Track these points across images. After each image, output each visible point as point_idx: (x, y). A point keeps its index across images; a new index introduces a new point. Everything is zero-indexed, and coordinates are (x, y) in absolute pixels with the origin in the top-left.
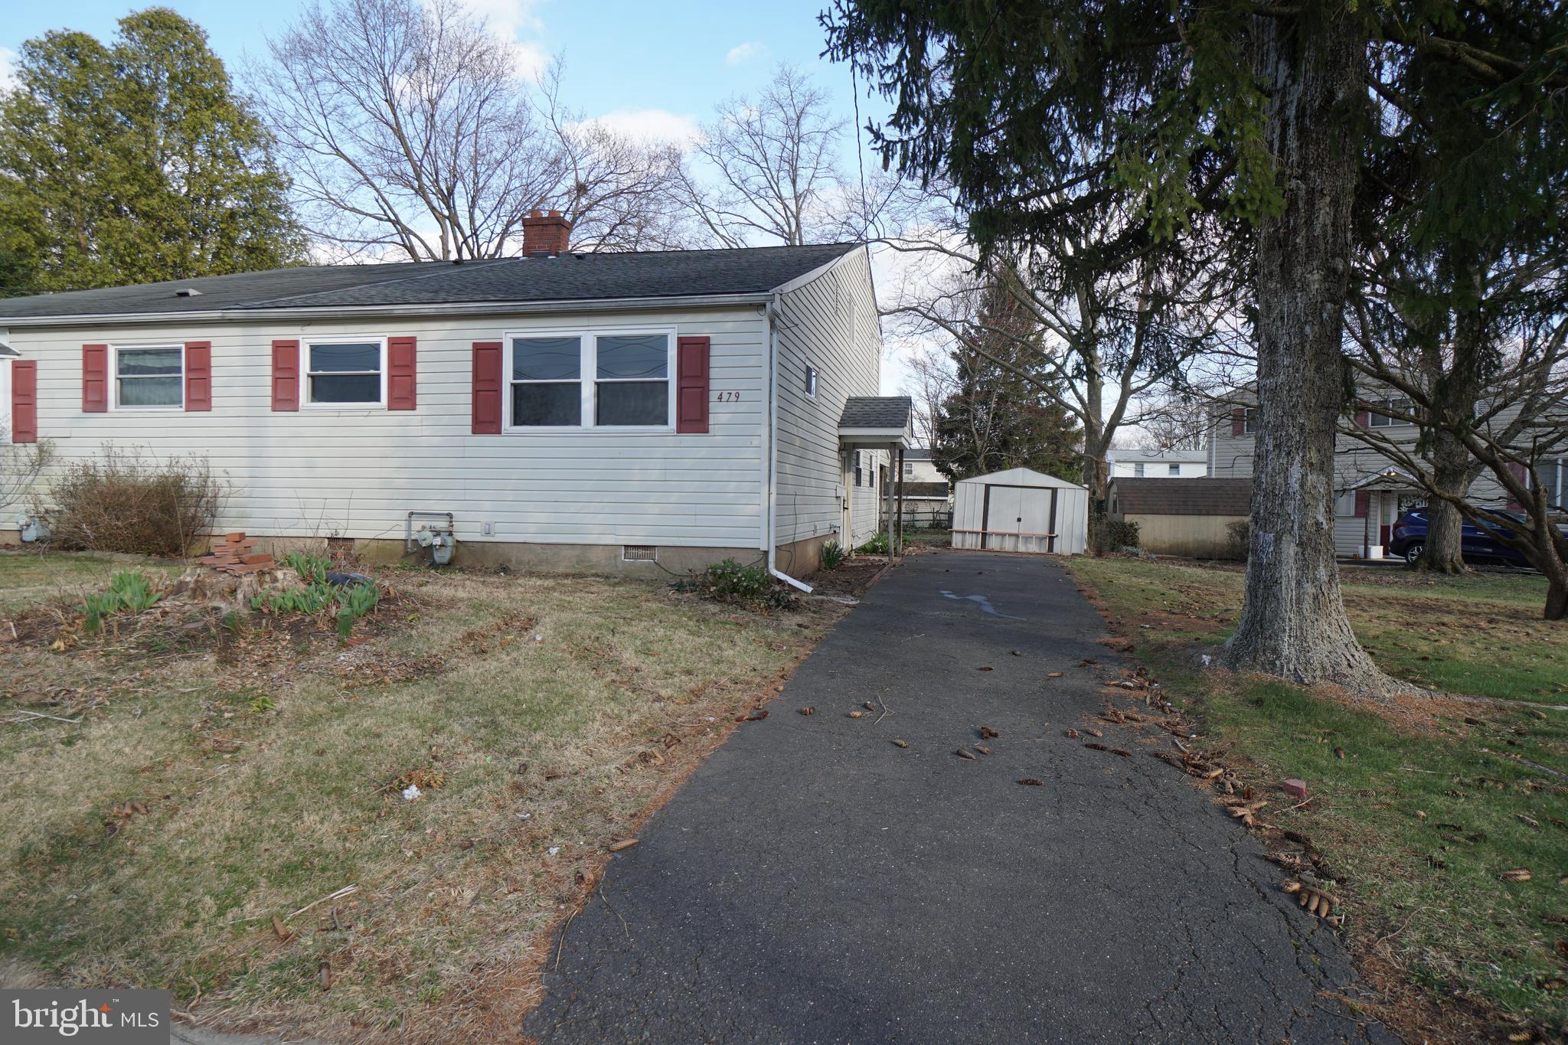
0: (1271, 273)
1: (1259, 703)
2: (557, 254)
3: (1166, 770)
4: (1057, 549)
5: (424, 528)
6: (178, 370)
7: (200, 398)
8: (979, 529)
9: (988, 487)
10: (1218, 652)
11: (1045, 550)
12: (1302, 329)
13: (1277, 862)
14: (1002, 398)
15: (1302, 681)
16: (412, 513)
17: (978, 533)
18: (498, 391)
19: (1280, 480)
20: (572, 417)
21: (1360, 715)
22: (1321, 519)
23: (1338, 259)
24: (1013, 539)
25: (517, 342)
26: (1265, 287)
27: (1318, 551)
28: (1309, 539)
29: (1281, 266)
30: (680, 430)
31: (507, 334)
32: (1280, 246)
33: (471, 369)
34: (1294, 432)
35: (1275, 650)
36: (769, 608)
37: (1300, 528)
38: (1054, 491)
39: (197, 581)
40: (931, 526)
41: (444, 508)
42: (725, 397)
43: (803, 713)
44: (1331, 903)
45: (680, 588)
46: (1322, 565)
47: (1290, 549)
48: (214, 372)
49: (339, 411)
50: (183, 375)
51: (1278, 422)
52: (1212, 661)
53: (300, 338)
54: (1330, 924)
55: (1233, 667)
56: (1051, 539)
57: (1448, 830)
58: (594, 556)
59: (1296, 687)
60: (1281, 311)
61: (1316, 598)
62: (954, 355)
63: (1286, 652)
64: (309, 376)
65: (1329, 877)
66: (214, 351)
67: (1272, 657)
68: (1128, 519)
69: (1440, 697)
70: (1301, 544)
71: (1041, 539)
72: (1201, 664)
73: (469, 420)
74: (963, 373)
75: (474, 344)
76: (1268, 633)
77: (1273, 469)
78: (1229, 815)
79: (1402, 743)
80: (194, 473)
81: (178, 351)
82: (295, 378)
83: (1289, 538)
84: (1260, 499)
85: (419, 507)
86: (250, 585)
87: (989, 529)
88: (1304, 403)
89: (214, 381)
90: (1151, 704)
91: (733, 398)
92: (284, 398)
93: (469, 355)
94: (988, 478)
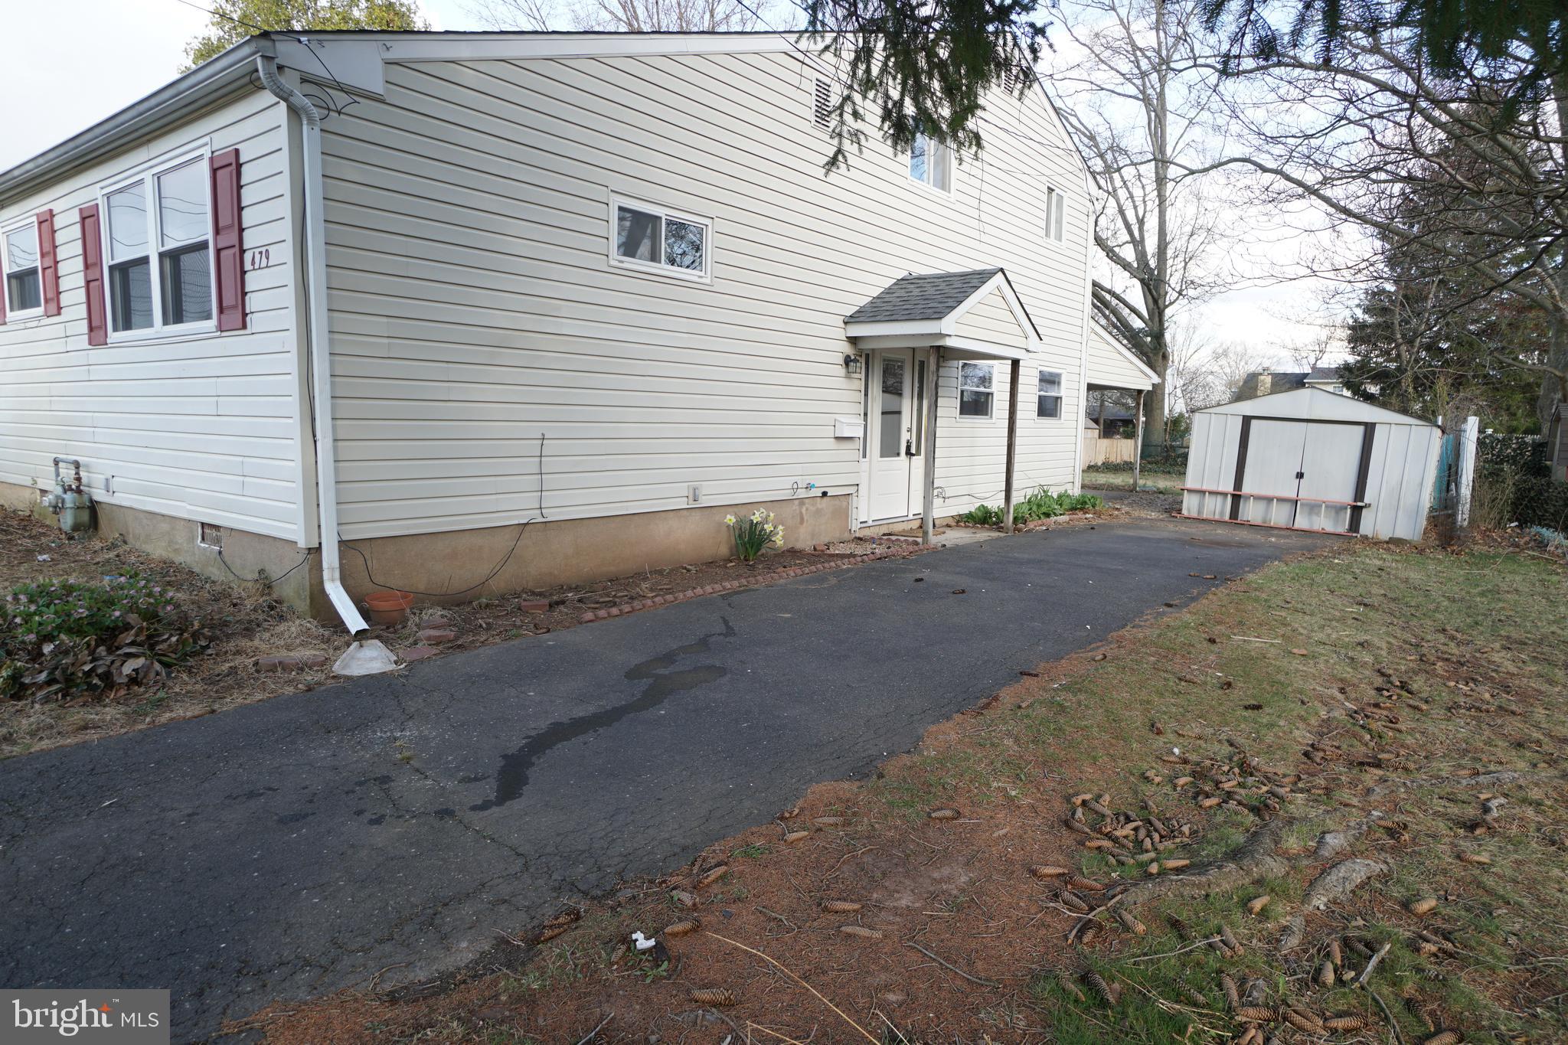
4: (1365, 528)
8: (1230, 488)
9: (1247, 421)
11: (1343, 527)
16: (57, 460)
17: (1225, 495)
18: (101, 281)
30: (221, 327)
31: (101, 191)
33: (83, 249)
38: (1369, 429)
42: (257, 260)
49: (25, 322)
56: (1357, 510)
71: (1339, 509)
73: (87, 325)
75: (82, 211)
87: (1247, 489)
91: (264, 260)
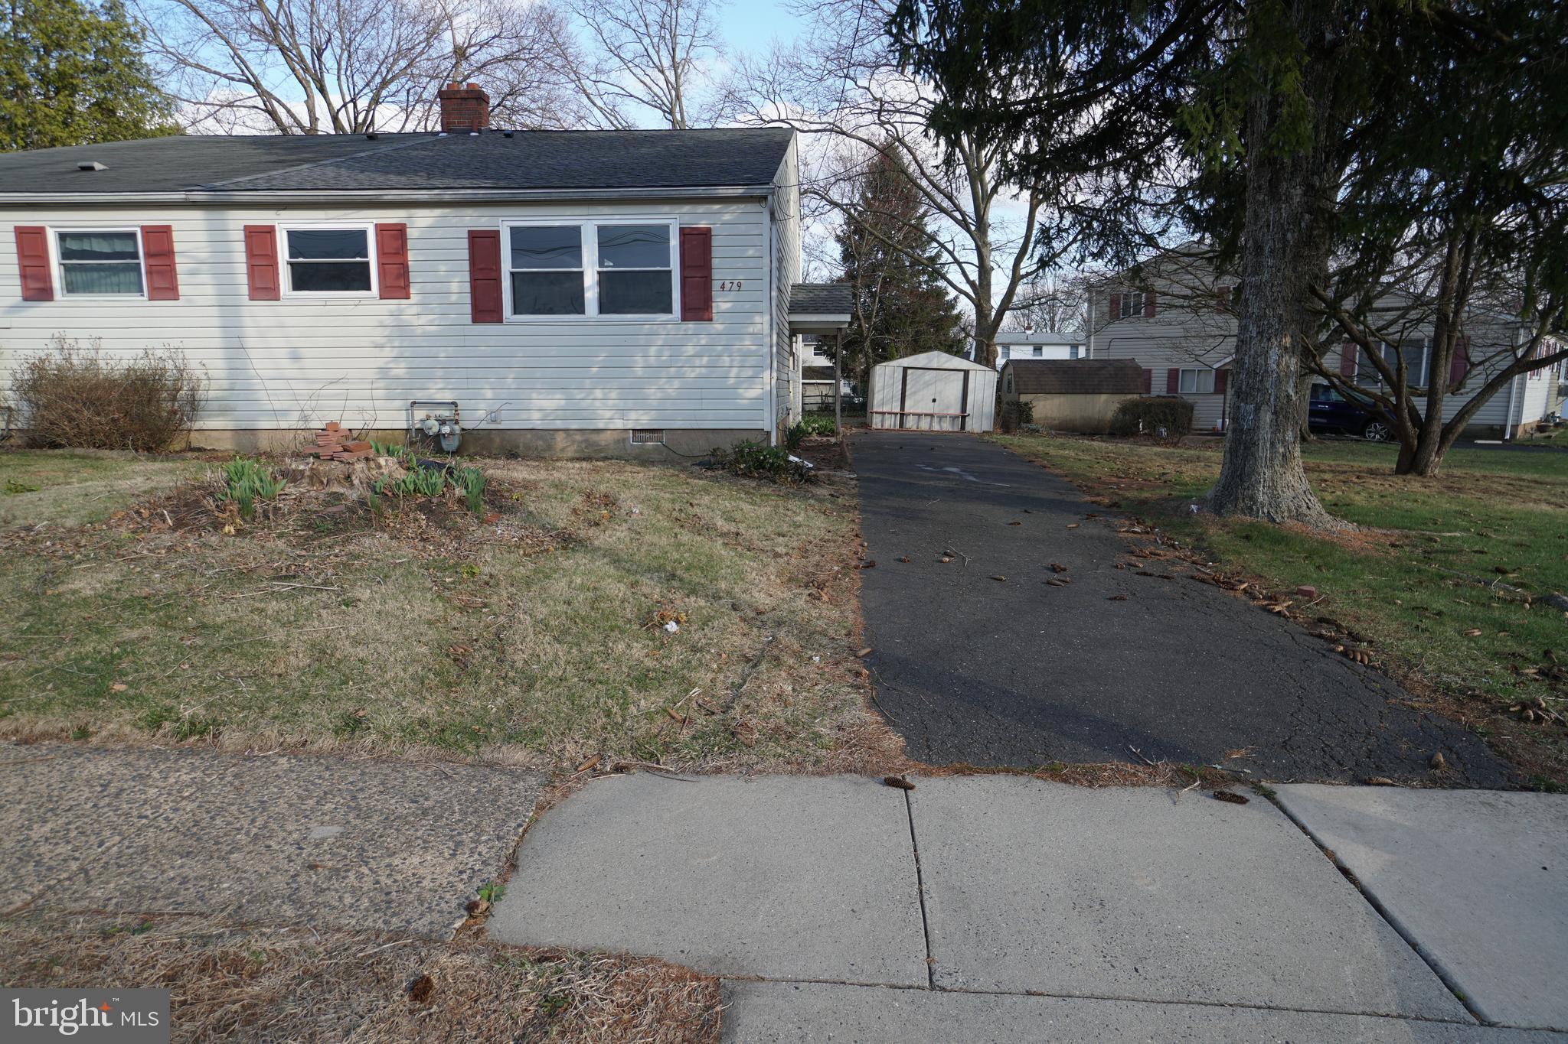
0: (1260, 187)
1: (1247, 538)
2: (479, 131)
3: (1205, 587)
4: (968, 428)
5: (428, 418)
6: (135, 255)
7: (165, 285)
8: (898, 410)
9: (905, 369)
10: (1202, 502)
11: (957, 428)
12: (1284, 235)
13: (1321, 636)
14: (886, 283)
15: (1274, 521)
16: (414, 403)
17: (896, 414)
18: (498, 280)
19: (1261, 361)
20: (576, 305)
21: (1323, 543)
22: (1291, 392)
23: (1316, 177)
24: (928, 419)
25: (515, 232)
26: (1254, 199)
27: (1287, 418)
28: (1282, 408)
29: (1270, 181)
30: (685, 318)
31: (504, 223)
32: (1270, 164)
33: (467, 257)
34: (1274, 321)
35: (1252, 498)
36: (794, 482)
37: (1275, 400)
38: (966, 373)
39: (312, 469)
40: (820, 409)
41: (447, 396)
42: (728, 285)
43: (901, 560)
44: (1368, 656)
45: (709, 466)
46: (1290, 429)
47: (1267, 417)
48: (178, 259)
49: (326, 300)
50: (142, 261)
51: (1262, 313)
52: (1198, 509)
53: (275, 223)
54: (1373, 667)
55: (1218, 512)
56: (964, 418)
57: (1420, 610)
58: (604, 439)
59: (1271, 525)
60: (1268, 220)
61: (1284, 455)
62: (838, 239)
63: (1261, 499)
64: (288, 263)
65: (1361, 641)
66: (175, 236)
67: (1249, 503)
68: (1024, 398)
69: (1365, 531)
70: (1275, 413)
71: (954, 418)
72: (1189, 513)
73: (468, 309)
74: (847, 257)
75: (470, 232)
76: (1246, 485)
77: (1256, 352)
78: (1270, 611)
79: (1359, 561)
80: (170, 365)
81: (132, 236)
82: (274, 265)
83: (1266, 408)
84: (1243, 376)
85: (420, 396)
86: (362, 472)
87: (907, 410)
88: (1283, 298)
89: (179, 268)
90: (1163, 543)
91: (735, 287)
92: (263, 287)
93: (465, 243)
94: (907, 362)
